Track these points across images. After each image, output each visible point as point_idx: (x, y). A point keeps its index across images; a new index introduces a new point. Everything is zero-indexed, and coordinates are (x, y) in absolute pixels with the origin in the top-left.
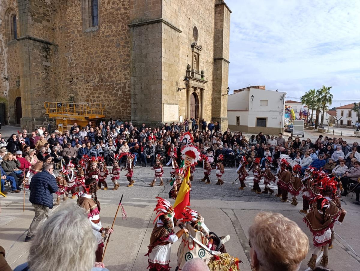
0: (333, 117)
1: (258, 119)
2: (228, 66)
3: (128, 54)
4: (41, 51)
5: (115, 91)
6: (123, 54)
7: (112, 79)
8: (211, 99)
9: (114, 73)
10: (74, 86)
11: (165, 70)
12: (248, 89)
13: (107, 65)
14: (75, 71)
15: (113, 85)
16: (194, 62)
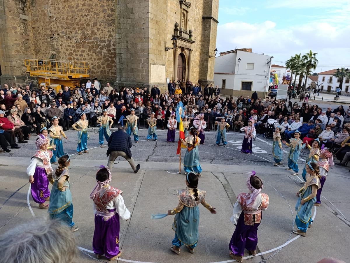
0: (314, 82)
1: (244, 83)
2: (217, 26)
3: (112, 8)
4: (17, 2)
5: (99, 49)
6: (107, 8)
7: (96, 36)
8: (198, 61)
9: (98, 29)
10: (55, 43)
11: (152, 28)
12: (235, 51)
13: (90, 21)
14: (55, 26)
15: (97, 42)
16: (182, 20)
